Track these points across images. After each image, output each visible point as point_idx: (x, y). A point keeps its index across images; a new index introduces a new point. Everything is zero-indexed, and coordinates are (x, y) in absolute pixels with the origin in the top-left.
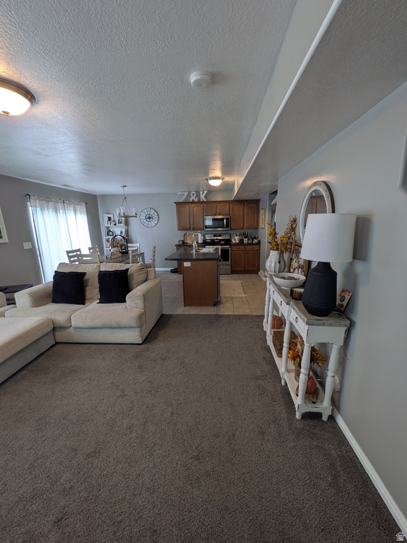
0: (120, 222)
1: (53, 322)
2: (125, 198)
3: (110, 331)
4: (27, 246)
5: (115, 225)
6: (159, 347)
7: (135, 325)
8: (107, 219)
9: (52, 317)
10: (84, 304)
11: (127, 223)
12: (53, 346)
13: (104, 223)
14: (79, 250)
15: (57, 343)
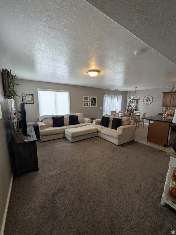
0: (134, 102)
1: (97, 129)
2: (136, 92)
3: (110, 137)
4: (101, 108)
5: (132, 103)
6: (124, 149)
7: (117, 138)
8: (129, 100)
9: (98, 128)
10: (107, 127)
11: (137, 102)
12: (96, 136)
13: (128, 102)
14: (115, 111)
15: (97, 136)
